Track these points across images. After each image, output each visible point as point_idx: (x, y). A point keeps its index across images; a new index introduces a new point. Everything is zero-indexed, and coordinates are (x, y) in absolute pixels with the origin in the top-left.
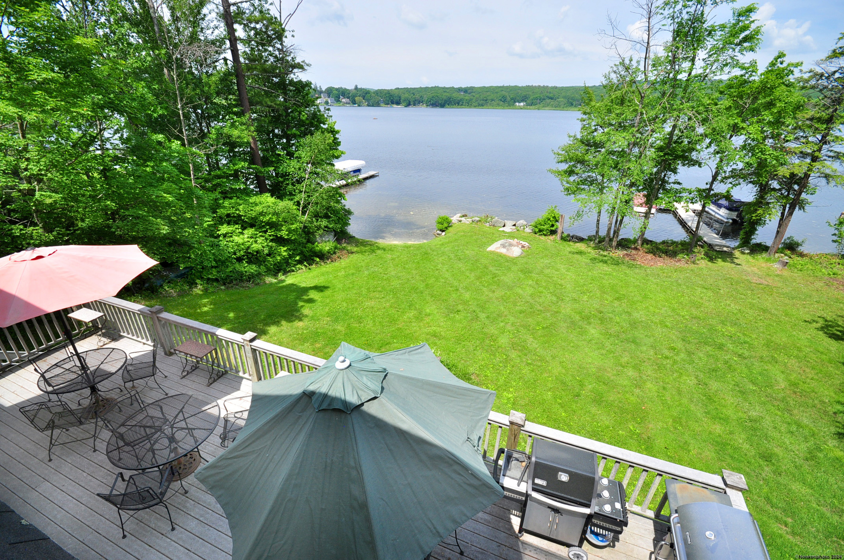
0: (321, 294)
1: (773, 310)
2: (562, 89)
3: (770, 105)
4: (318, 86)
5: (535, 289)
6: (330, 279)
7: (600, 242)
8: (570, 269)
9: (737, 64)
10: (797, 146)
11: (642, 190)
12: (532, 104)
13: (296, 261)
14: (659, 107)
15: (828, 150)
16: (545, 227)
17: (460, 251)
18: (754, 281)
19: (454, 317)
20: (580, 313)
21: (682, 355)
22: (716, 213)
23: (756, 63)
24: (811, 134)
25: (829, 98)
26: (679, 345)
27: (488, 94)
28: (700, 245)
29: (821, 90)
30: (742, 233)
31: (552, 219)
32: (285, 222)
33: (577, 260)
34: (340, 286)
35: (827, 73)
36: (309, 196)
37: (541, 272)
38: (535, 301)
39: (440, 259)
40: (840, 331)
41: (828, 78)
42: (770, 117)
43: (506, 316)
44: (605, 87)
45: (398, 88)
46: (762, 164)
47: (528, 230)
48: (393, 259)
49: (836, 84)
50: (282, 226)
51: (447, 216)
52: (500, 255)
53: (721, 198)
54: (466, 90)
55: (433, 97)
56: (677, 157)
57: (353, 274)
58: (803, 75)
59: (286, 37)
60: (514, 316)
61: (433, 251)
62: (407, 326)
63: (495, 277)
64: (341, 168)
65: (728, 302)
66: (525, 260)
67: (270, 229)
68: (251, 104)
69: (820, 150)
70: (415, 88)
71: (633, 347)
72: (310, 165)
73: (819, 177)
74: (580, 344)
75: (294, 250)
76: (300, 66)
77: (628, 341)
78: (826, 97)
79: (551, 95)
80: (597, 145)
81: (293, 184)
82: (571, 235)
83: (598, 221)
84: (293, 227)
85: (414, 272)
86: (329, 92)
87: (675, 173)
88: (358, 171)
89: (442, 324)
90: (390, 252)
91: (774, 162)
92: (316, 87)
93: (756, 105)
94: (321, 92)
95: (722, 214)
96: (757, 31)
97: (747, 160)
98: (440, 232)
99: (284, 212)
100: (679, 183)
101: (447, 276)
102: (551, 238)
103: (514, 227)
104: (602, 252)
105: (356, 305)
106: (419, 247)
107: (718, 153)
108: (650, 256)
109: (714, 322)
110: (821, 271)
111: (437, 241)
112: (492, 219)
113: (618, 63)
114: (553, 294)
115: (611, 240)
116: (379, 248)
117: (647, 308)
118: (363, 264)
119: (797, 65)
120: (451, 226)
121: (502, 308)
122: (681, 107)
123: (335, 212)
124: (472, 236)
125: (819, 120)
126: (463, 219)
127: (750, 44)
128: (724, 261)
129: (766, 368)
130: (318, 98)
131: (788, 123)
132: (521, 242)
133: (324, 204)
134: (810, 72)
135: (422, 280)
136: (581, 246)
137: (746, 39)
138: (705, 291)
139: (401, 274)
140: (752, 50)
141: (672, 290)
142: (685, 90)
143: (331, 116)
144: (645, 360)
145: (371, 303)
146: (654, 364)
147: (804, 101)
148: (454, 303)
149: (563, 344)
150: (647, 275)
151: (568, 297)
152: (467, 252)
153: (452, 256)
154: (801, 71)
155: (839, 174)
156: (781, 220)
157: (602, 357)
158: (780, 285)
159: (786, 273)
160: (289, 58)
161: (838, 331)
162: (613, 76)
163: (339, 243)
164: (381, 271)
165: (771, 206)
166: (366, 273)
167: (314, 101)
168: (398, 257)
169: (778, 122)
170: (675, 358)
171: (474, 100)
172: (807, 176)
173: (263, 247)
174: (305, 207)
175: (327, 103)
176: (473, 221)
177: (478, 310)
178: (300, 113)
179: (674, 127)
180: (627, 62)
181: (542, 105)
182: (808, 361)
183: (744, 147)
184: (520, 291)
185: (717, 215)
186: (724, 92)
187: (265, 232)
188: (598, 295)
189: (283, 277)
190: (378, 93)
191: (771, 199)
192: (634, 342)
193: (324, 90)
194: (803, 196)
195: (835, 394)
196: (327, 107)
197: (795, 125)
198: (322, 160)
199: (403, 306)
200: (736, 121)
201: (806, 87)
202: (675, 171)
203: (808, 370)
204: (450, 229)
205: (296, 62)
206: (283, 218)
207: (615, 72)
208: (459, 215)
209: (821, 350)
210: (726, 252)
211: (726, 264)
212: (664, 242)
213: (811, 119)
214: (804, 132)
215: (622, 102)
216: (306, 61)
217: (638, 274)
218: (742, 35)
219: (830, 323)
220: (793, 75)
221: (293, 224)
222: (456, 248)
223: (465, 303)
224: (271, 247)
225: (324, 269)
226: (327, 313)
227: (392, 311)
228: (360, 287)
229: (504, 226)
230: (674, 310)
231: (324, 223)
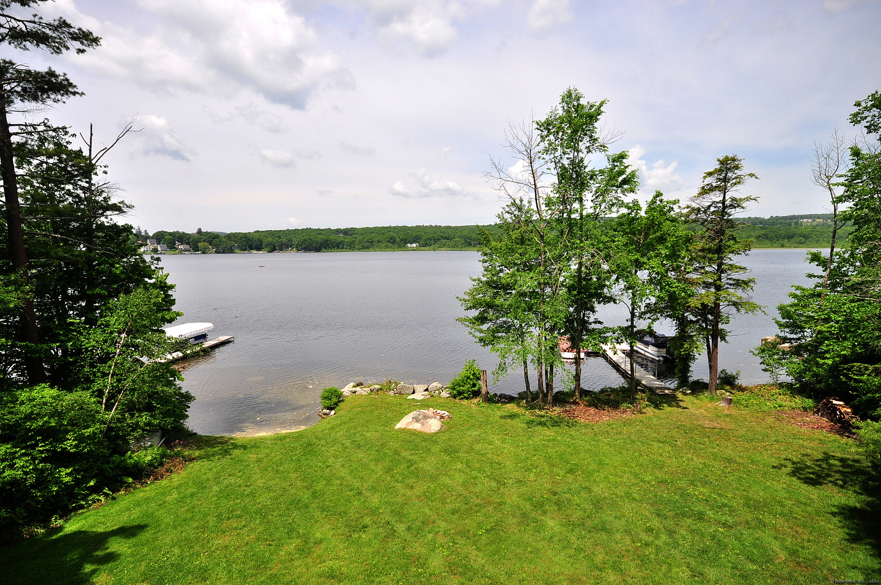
0: (132, 541)
1: (738, 458)
2: (456, 228)
3: (662, 240)
4: (143, 231)
5: (467, 474)
6: (151, 510)
7: (533, 400)
8: (505, 439)
9: (622, 204)
10: (698, 277)
11: (564, 333)
12: (425, 245)
13: (88, 488)
14: (560, 246)
15: (728, 279)
16: (465, 388)
17: (358, 435)
18: (707, 426)
19: (360, 537)
20: (530, 499)
21: (664, 537)
22: (645, 351)
23: (637, 202)
24: (707, 264)
25: (711, 230)
26: (655, 523)
27: (373, 235)
28: (640, 390)
29: (702, 224)
30: (676, 370)
31: (471, 377)
32: (73, 425)
33: (512, 427)
34: (169, 519)
35: (703, 208)
36: (119, 381)
37: (471, 450)
38: (470, 492)
39: (331, 450)
40: (813, 473)
41: (705, 212)
42: (666, 251)
43: (434, 522)
44: (500, 226)
45: (259, 231)
46: (673, 297)
47: (445, 394)
48: (259, 461)
49: (713, 217)
50: (67, 431)
51: (336, 387)
52: (413, 433)
53: (645, 335)
54: (346, 232)
55: (305, 240)
56: (591, 296)
57: (192, 495)
58: (682, 210)
59: (96, 174)
60: (445, 521)
61: (320, 439)
62: (286, 568)
63: (411, 465)
64: (176, 335)
65: (690, 456)
66: (447, 435)
67: (43, 440)
68: (30, 255)
69: (720, 279)
70: (280, 231)
71: (604, 537)
72: (123, 336)
73: (728, 305)
74: (540, 545)
75: (86, 470)
76: (116, 208)
77: (596, 529)
78: (708, 229)
79: (445, 235)
80: (506, 288)
81: (92, 366)
82: (498, 394)
83: (526, 374)
84: (88, 432)
85: (293, 476)
86: (160, 237)
87: (594, 311)
88: (202, 337)
89: (342, 553)
90: (253, 450)
91: (683, 294)
92: (140, 232)
93: (649, 240)
94: (147, 237)
95: (651, 351)
96: (633, 175)
97: (657, 293)
98: (328, 411)
99: (73, 409)
100: (600, 323)
101: (342, 474)
102: (475, 401)
103: (427, 393)
104: (538, 412)
105: (197, 548)
106: (299, 436)
107: (629, 288)
108: (592, 410)
109: (683, 484)
110: (766, 405)
111: (325, 424)
112: (396, 384)
113: (510, 204)
114: (491, 477)
115: (545, 395)
116: (235, 446)
117: (606, 478)
118: (210, 476)
119: (675, 202)
120: (342, 401)
121: (427, 510)
122: (582, 245)
123: (164, 400)
124: (372, 411)
125: (710, 250)
126: (358, 389)
127: (629, 187)
128: (669, 406)
129: (757, 536)
130: (141, 245)
131: (683, 255)
132: (439, 411)
133: (146, 389)
134: (688, 207)
135: (306, 487)
136: (511, 407)
137: (625, 182)
138: (661, 445)
139: (273, 482)
140: (632, 191)
141: (628, 450)
142: (581, 229)
143: (162, 268)
144: (623, 553)
145: (225, 540)
146: (636, 557)
147: (692, 235)
148: (357, 515)
149: (518, 550)
150: (595, 435)
151: (510, 478)
152: (369, 435)
153: (348, 443)
154: (680, 207)
155: (745, 301)
156: (709, 353)
157: (572, 560)
158: (733, 426)
159: (734, 411)
160: (100, 199)
161: (810, 473)
162: (507, 216)
163: (170, 447)
164: (239, 481)
165: (695, 339)
166: (215, 488)
167: (135, 250)
168: (267, 455)
169: (674, 256)
170: (656, 542)
171: (357, 243)
172: (717, 306)
173: (26, 473)
174: (112, 396)
175: (155, 251)
176: (372, 391)
177: (393, 520)
178: (112, 265)
179: (580, 264)
180: (518, 202)
181: (437, 245)
182: (796, 518)
183: (651, 281)
184: (446, 480)
185: (646, 354)
186: (617, 229)
187: (33, 447)
188: (547, 470)
189: (60, 522)
190: (231, 237)
191: (692, 332)
192: (604, 529)
193: (151, 234)
194: (720, 326)
195: (840, 556)
196: (156, 256)
197: (690, 257)
198: (144, 326)
199: (278, 535)
200: (636, 257)
201: (688, 221)
202: (593, 310)
203: (800, 530)
204: (341, 405)
205: (110, 203)
206: (70, 420)
207: (508, 212)
208: (352, 384)
209: (803, 500)
210: (668, 394)
211: (672, 408)
212: (603, 391)
213: (702, 250)
214: (699, 263)
215: (522, 241)
216: (125, 202)
217: (585, 434)
218: (620, 179)
219: (799, 465)
220: (674, 211)
221: (88, 427)
222: (352, 431)
223: (373, 512)
224: (42, 471)
225: (142, 494)
226: (144, 573)
227: (261, 547)
228: (205, 515)
229: (414, 393)
230: (636, 476)
231: (144, 418)
